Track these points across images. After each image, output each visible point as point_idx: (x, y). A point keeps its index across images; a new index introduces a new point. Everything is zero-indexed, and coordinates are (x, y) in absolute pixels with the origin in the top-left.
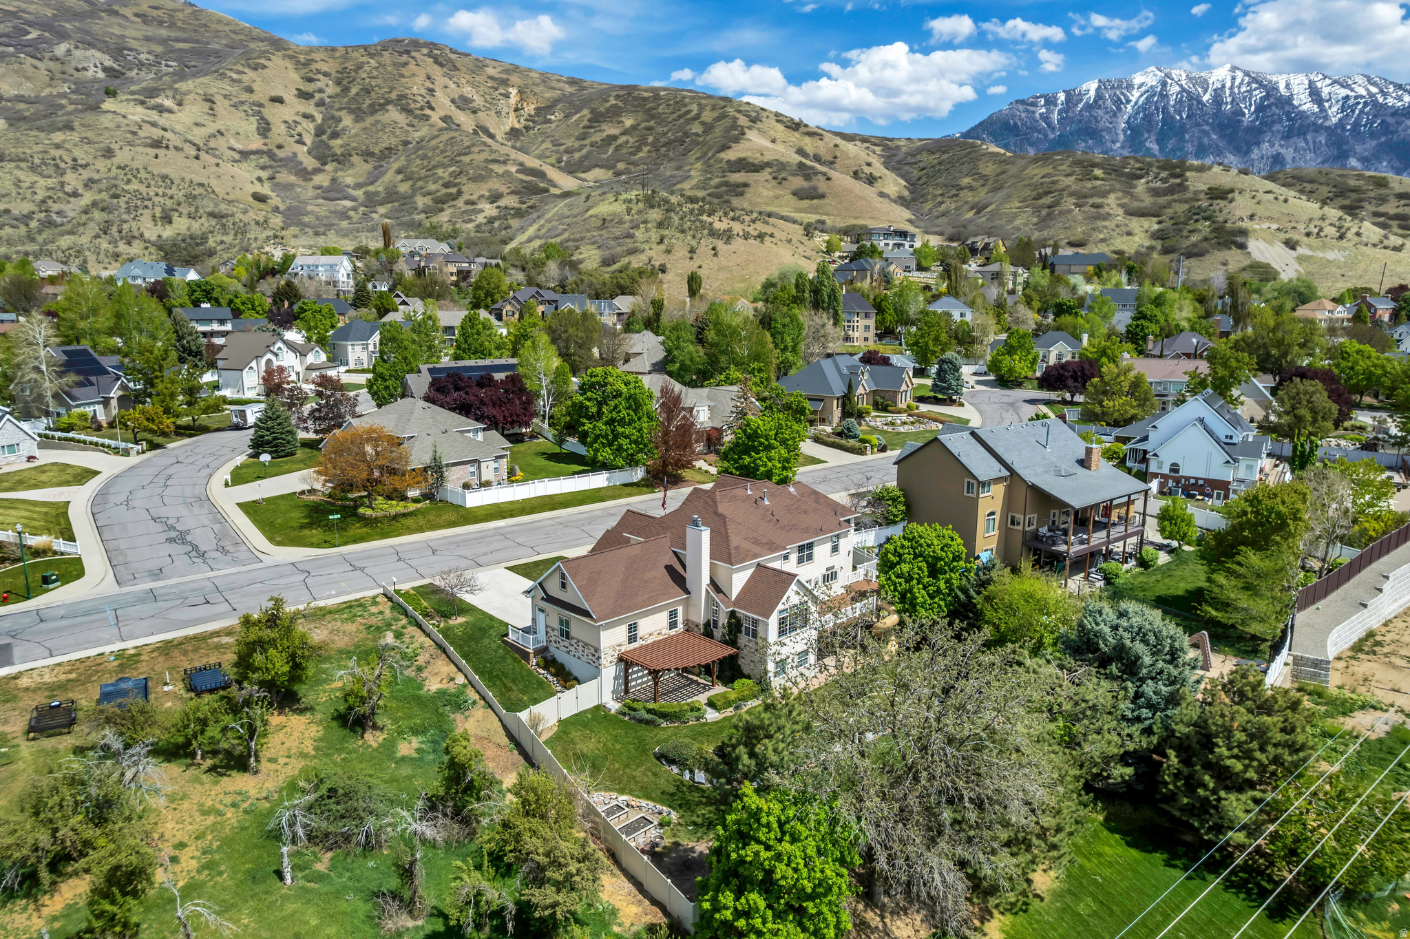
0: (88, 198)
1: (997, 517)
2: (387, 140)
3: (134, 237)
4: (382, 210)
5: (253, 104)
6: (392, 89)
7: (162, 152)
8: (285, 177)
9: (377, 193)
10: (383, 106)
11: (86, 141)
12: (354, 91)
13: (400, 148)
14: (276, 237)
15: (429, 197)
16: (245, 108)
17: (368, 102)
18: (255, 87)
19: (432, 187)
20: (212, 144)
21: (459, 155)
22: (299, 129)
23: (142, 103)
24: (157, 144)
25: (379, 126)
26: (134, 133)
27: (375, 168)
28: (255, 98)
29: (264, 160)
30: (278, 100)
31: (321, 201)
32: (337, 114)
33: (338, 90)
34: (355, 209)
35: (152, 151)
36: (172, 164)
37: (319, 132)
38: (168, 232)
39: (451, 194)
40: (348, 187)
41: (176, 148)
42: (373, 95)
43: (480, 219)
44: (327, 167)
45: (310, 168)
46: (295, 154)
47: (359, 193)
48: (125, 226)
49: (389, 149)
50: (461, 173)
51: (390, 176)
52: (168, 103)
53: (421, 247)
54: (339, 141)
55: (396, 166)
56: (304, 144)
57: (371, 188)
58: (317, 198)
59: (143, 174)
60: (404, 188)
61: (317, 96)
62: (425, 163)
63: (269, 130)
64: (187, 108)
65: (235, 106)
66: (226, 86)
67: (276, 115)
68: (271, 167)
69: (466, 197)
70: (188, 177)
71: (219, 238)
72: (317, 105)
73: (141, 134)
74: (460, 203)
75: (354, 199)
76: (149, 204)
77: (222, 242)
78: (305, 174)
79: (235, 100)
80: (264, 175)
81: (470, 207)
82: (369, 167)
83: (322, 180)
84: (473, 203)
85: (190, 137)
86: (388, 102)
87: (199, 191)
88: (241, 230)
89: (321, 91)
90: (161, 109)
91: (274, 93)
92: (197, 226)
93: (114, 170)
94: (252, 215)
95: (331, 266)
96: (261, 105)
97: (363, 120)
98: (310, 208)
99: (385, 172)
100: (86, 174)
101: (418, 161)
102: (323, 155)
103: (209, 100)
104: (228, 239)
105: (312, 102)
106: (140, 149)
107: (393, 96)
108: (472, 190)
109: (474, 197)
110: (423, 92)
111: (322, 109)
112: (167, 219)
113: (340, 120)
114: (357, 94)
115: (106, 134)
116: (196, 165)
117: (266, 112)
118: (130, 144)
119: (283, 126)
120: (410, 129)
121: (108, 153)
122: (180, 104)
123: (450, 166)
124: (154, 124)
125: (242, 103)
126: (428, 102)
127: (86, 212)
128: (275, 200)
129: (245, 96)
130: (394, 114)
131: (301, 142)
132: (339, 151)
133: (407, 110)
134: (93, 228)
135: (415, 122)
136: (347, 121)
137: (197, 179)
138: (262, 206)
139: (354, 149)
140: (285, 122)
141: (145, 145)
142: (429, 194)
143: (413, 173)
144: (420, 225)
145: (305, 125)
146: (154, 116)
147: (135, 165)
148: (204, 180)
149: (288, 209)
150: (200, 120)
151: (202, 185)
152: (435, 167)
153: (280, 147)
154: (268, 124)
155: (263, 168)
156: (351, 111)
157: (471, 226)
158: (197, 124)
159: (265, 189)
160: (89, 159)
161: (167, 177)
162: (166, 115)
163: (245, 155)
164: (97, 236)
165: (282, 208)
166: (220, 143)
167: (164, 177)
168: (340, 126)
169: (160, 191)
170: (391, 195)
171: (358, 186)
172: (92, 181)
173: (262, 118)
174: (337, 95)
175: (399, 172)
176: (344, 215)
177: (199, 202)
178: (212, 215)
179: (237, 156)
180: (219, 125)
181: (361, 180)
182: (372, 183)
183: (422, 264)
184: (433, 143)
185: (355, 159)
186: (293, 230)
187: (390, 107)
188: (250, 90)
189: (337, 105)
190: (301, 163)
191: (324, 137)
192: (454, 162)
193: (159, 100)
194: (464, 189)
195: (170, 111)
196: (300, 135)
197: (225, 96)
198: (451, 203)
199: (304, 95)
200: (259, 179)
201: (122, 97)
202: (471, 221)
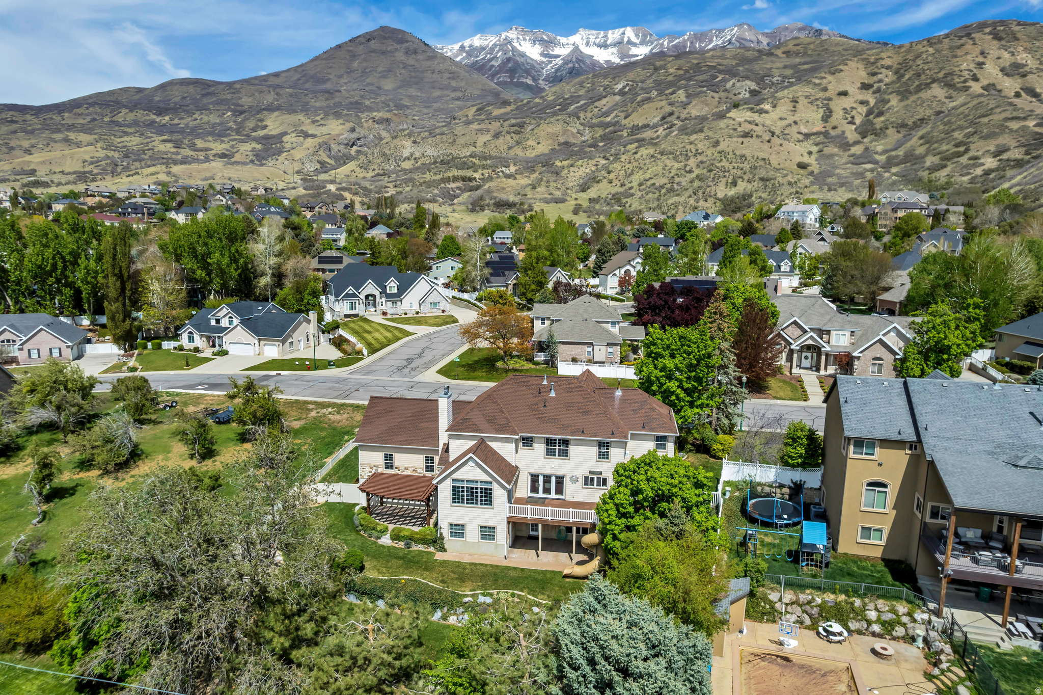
0: (697, 172)
1: (892, 492)
2: (921, 113)
3: (710, 196)
4: (894, 170)
5: (825, 99)
6: (941, 69)
7: (745, 140)
8: (831, 149)
9: (897, 156)
10: (928, 86)
11: (707, 138)
12: (907, 77)
13: (933, 118)
14: (797, 192)
15: (939, 156)
16: (818, 103)
17: (917, 83)
18: (830, 87)
19: (944, 147)
20: (786, 132)
21: (979, 117)
22: (854, 113)
23: (752, 109)
24: (746, 135)
25: (919, 102)
26: (735, 129)
27: (904, 137)
28: (827, 94)
29: (820, 138)
30: (844, 94)
31: (849, 165)
32: (886, 97)
33: (895, 78)
34: (872, 170)
35: (740, 140)
36: (751, 148)
37: (869, 113)
38: (732, 192)
39: (959, 152)
40: (876, 153)
41: (757, 136)
42: (923, 77)
43: (979, 171)
44: (865, 140)
45: (851, 142)
46: (843, 132)
47: (882, 158)
48: (708, 189)
49: (922, 120)
50: (975, 132)
51: (914, 141)
52: (767, 106)
53: (900, 198)
54: (882, 119)
55: (920, 133)
56: (854, 124)
57: (894, 153)
58: (847, 163)
59: (731, 155)
60: (921, 150)
61: (876, 86)
62: (947, 127)
63: (830, 116)
64: (778, 109)
65: (811, 103)
66: (809, 90)
67: (839, 105)
68: (823, 143)
69: (971, 154)
70: (757, 154)
71: (760, 194)
72: (874, 93)
73: (739, 129)
74: (964, 160)
75: (876, 162)
76: (727, 174)
77: (760, 197)
78: (846, 146)
79: (812, 98)
80: (815, 149)
81: (972, 162)
82: (900, 135)
83: (857, 150)
84: (976, 158)
85: (773, 128)
86: (934, 81)
87: (762, 163)
88: (774, 190)
89: (880, 81)
90: (761, 112)
91: (842, 89)
92: (751, 187)
93: (716, 154)
94: (790, 178)
95: (803, 212)
96: (830, 99)
97: (907, 99)
98: (838, 171)
99: (911, 139)
100: (700, 158)
101: (941, 127)
102: (866, 130)
103: (795, 101)
104: (764, 195)
105: (871, 91)
106: (735, 139)
107: (941, 75)
108: (978, 147)
109: (980, 153)
110: (972, 66)
111: (878, 95)
112: (734, 184)
113: (889, 101)
114: (909, 79)
115: (719, 132)
116: (766, 146)
117: (832, 105)
118: (730, 137)
119: (841, 113)
120: (947, 101)
121: (717, 143)
122: (774, 107)
123: (967, 128)
124: (750, 122)
125: (817, 99)
126: (974, 75)
127: (691, 182)
128: (815, 167)
129: (821, 95)
130: (937, 91)
131: (852, 123)
132: (878, 127)
133: (950, 86)
134: (690, 191)
135: (954, 94)
136: (894, 101)
137: (762, 155)
138: (802, 171)
139: (892, 123)
140: (844, 109)
141: (739, 137)
142: (939, 154)
143: (932, 137)
144: (920, 180)
145: (859, 110)
146: (756, 117)
147: (727, 150)
148: (766, 156)
149: (820, 173)
150: (784, 116)
151: (764, 159)
152: (953, 130)
153: (834, 128)
154: (831, 112)
155: (817, 145)
156: (899, 93)
157: (966, 179)
158: (781, 119)
159: (812, 160)
160: (704, 149)
161: (744, 156)
162: (763, 115)
163: (807, 136)
164: (690, 196)
165: (816, 171)
166: (794, 129)
167: (743, 156)
168: (887, 107)
169: (736, 166)
170: (910, 157)
171: (885, 152)
172: (702, 162)
173: (828, 109)
174: (893, 82)
175: (921, 138)
176: (861, 175)
177: (757, 171)
178: (762, 179)
179: (801, 137)
180: (797, 117)
181: (889, 147)
182: (896, 149)
183: (877, 211)
184: (961, 109)
185: (891, 131)
186: (815, 187)
187: (934, 85)
188: (825, 89)
189: (890, 90)
190: (846, 138)
191: (871, 117)
192: (972, 123)
193: (762, 106)
194: (972, 146)
195: (767, 112)
196: (853, 117)
197: (806, 97)
198: (956, 160)
199: (865, 87)
200: (810, 153)
201: (741, 108)
202: (969, 174)
